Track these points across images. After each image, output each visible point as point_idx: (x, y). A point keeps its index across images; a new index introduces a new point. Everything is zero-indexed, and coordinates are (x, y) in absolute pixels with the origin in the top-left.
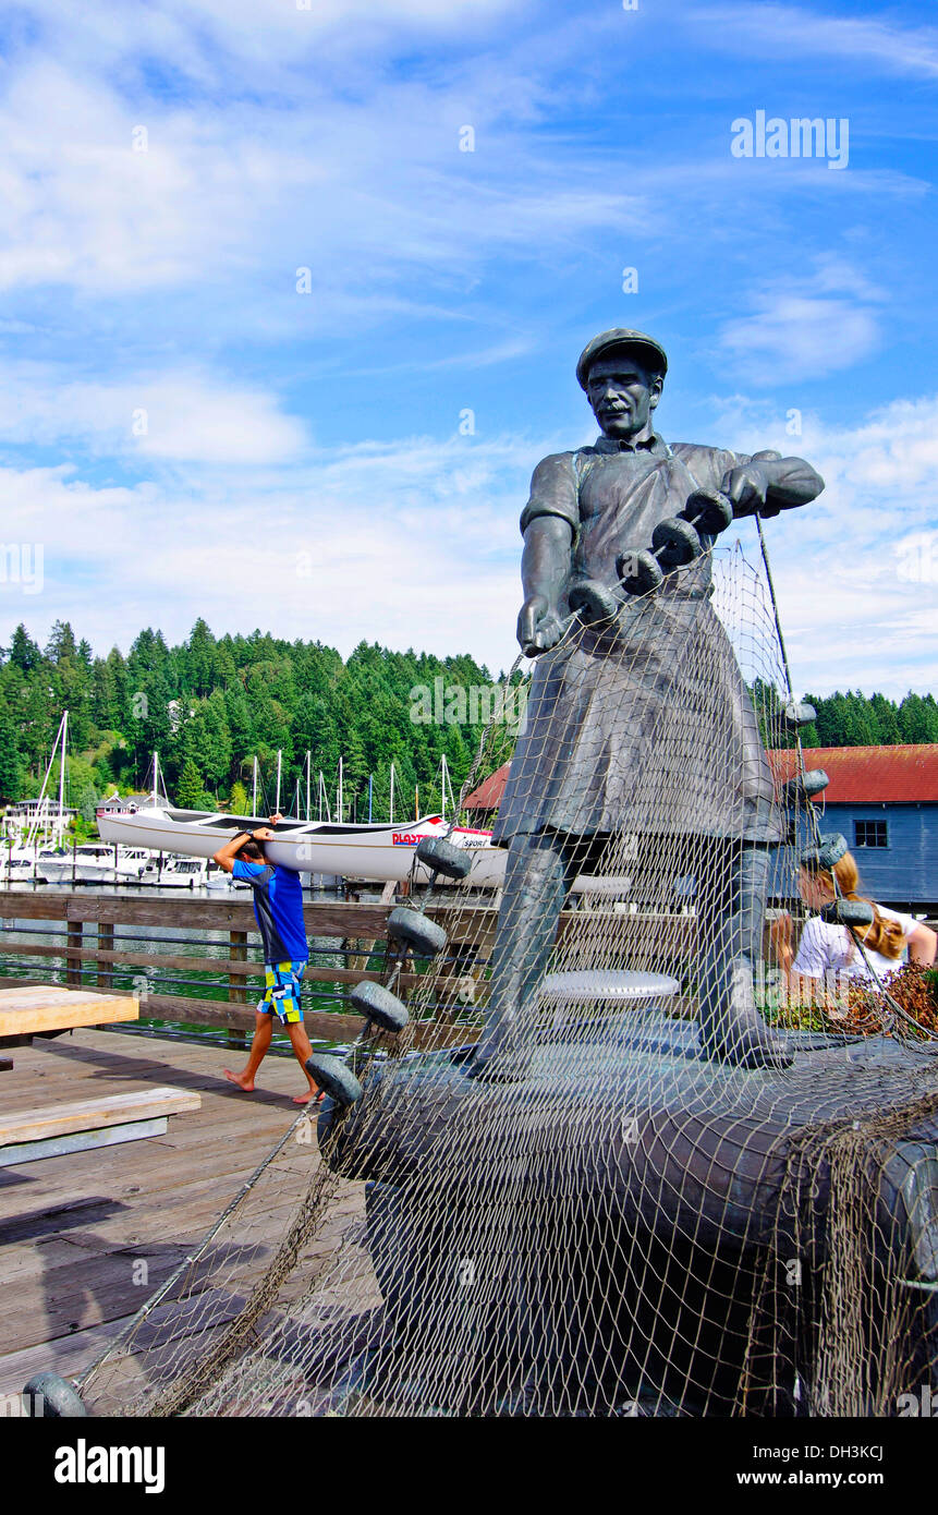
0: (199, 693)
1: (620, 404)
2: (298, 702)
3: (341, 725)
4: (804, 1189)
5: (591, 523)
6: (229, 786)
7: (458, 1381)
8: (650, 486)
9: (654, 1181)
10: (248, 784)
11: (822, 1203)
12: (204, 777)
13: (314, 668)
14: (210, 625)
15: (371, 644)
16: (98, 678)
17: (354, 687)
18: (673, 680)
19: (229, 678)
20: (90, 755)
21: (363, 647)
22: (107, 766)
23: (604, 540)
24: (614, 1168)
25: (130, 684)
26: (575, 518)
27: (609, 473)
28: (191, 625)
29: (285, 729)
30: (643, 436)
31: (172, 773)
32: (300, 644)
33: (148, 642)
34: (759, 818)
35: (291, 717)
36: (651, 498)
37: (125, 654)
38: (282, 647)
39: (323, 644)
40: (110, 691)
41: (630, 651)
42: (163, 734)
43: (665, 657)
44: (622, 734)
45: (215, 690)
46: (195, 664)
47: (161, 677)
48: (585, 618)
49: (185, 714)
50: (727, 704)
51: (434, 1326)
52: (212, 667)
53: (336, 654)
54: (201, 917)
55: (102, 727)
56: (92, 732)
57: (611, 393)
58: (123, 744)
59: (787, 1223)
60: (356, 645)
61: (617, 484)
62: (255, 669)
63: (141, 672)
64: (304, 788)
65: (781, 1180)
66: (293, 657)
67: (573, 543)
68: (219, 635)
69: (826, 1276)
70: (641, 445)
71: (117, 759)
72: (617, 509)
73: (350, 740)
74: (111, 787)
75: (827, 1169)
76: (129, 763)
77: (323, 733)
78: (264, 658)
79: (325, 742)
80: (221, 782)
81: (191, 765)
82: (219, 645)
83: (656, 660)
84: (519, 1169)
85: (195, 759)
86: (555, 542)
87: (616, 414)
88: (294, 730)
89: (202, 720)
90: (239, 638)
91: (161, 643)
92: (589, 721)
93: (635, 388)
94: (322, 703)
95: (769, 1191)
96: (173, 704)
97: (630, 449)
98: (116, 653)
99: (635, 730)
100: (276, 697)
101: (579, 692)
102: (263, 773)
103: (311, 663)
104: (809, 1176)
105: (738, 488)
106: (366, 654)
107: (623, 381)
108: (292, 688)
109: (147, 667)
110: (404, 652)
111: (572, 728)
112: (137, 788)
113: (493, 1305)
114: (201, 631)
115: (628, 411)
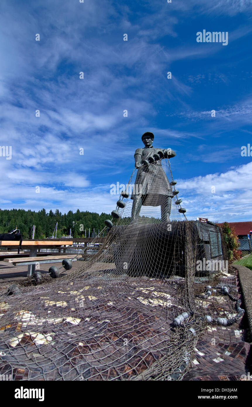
0: (78, 220)
1: (148, 141)
2: (93, 222)
3: (99, 225)
4: (182, 227)
5: (144, 156)
6: (82, 235)
7: (130, 259)
8: (152, 151)
9: (159, 230)
10: (84, 234)
11: (184, 228)
12: (78, 233)
13: (95, 217)
14: (80, 210)
15: (104, 213)
16: (62, 218)
17: (101, 219)
18: (156, 175)
19: (82, 218)
20: (61, 230)
21: (103, 213)
22: (63, 231)
23: (146, 158)
24: (152, 230)
25: (67, 219)
26: (142, 155)
27: (146, 150)
28: (77, 210)
29: (91, 226)
30: (151, 146)
31: (73, 232)
32: (93, 213)
33: (70, 212)
34: (170, 193)
35: (91, 224)
36: (152, 153)
37: (67, 214)
38: (90, 213)
39: (97, 213)
40: (64, 220)
41: (150, 172)
42: (72, 226)
43: (155, 172)
44: (150, 182)
45: (80, 220)
46: (77, 216)
47: (72, 217)
48: (144, 165)
49: (75, 223)
50: (164, 178)
51: (126, 252)
52: (80, 216)
53: (98, 214)
54: (80, 241)
55: (63, 225)
56: (61, 226)
57: (147, 140)
58: (66, 228)
59: (179, 232)
60: (102, 213)
61: (148, 151)
62: (86, 217)
63: (69, 217)
64: (93, 235)
65: (178, 227)
66: (92, 215)
67: (142, 158)
68: (81, 211)
69: (186, 237)
70: (151, 147)
71: (65, 230)
72: (148, 154)
73: (100, 227)
74: (63, 234)
75: (185, 224)
76: (66, 231)
77: (96, 226)
78: (87, 215)
79: (96, 228)
80: (80, 234)
81: (76, 231)
82: (81, 213)
83: (154, 173)
84: (138, 232)
85: (77, 230)
86: (139, 157)
87: (147, 143)
88: (92, 226)
89: (78, 224)
90: (84, 212)
91: (72, 213)
92: (145, 180)
93: (150, 139)
94: (96, 222)
95: (176, 229)
96: (74, 222)
97: (149, 148)
98: (65, 214)
99: (151, 181)
100: (89, 221)
101: (143, 177)
102: (87, 232)
103: (95, 215)
104: (182, 226)
105: (165, 151)
106: (103, 214)
107: (148, 138)
108: (92, 219)
109: (70, 216)
110: (109, 214)
111: (142, 181)
112: (67, 235)
113: (135, 250)
114: (78, 211)
115: (149, 142)
